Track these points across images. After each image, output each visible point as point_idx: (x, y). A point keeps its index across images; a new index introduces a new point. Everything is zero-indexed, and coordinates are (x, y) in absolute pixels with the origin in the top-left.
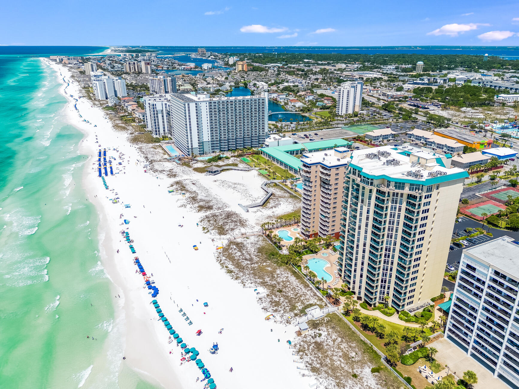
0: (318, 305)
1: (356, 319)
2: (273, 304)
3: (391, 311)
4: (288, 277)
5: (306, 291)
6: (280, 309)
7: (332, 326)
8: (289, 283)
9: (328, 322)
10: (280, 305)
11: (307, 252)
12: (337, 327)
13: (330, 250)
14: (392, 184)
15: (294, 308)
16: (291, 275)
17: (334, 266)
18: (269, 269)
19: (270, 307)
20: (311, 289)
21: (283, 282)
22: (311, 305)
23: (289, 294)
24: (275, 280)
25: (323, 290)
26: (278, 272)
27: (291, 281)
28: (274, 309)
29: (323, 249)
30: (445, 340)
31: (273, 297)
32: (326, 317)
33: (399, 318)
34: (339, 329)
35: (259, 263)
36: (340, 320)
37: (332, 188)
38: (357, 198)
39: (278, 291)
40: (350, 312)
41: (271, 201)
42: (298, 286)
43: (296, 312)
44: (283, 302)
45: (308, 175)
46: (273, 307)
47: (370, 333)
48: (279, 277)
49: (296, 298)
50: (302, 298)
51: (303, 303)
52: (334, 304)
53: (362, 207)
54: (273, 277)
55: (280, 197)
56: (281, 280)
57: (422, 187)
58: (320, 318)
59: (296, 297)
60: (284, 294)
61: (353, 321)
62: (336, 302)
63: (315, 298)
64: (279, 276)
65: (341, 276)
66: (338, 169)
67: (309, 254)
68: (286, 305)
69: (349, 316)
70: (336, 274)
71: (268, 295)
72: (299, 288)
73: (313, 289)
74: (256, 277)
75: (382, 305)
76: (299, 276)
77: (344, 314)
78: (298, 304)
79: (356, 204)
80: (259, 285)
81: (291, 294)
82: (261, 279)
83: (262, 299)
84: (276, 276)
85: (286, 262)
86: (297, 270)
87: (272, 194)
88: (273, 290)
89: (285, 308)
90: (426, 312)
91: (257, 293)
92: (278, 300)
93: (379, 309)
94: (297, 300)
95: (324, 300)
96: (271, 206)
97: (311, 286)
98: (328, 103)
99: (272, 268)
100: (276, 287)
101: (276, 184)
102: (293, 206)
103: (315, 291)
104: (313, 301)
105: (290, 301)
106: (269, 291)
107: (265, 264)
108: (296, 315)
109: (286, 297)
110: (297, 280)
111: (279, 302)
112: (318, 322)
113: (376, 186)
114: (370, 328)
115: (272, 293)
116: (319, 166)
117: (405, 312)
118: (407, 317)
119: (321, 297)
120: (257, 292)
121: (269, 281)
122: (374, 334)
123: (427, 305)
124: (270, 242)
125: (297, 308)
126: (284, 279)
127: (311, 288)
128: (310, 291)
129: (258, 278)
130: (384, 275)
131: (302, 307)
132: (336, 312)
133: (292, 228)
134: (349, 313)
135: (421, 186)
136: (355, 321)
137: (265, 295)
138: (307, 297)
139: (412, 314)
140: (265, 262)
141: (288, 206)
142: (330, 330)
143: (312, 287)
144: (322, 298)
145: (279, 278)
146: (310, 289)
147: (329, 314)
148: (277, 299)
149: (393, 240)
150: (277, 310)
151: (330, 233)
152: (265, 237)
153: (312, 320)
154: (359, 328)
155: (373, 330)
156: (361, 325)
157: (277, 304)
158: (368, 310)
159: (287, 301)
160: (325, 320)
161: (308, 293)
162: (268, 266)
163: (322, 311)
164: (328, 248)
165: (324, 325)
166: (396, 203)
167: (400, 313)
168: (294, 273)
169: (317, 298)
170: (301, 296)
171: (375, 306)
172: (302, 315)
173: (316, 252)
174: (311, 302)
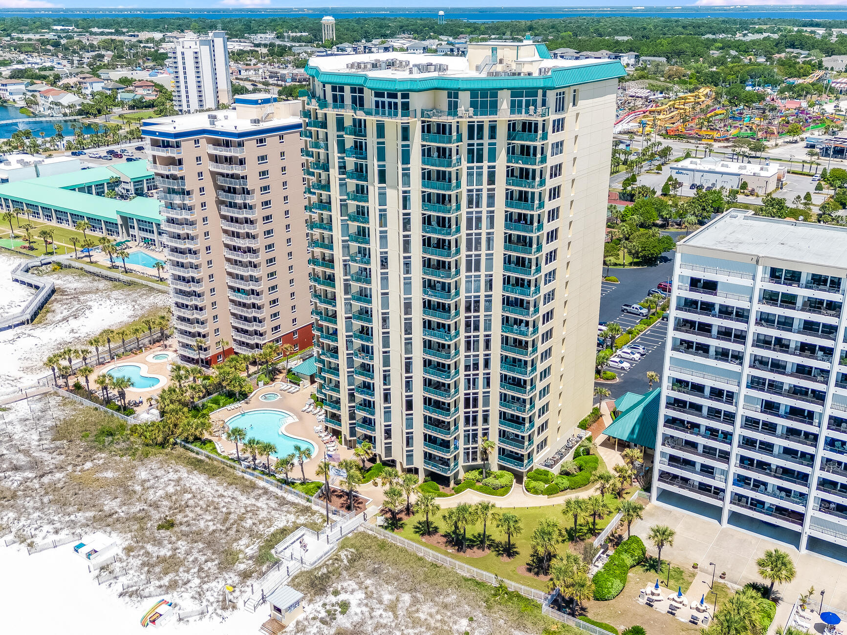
0: (305, 525)
1: (426, 530)
2: (157, 569)
3: (502, 481)
4: (179, 480)
5: (253, 501)
6: (185, 576)
7: (370, 568)
8: (190, 496)
9: (352, 561)
10: (181, 563)
11: (216, 402)
12: (383, 566)
13: (281, 383)
14: (464, 99)
15: (230, 558)
16: (189, 472)
17: (308, 417)
18: (109, 474)
19: (149, 582)
20: (266, 491)
21: (168, 496)
22: (284, 532)
23: (202, 524)
24: (139, 500)
25: (303, 483)
26: (142, 474)
27: (194, 488)
28: (166, 581)
29: (261, 384)
30: (656, 507)
31: (149, 547)
32: (342, 548)
33: (528, 490)
34: (392, 571)
35: (70, 468)
36: (383, 546)
37: (255, 199)
38: (360, 172)
39: (160, 527)
40: (402, 515)
41: (56, 306)
42: (222, 496)
43: (242, 567)
44: (188, 553)
45: (174, 171)
46: (159, 579)
47: (476, 553)
48: (152, 487)
49: (228, 529)
50: (248, 523)
51: (253, 534)
52: (349, 508)
53: (382, 196)
54: (129, 493)
55: (83, 293)
56: (160, 493)
57: (544, 95)
58: (325, 558)
59: (227, 525)
60: (184, 528)
61: (417, 536)
62: (352, 502)
63: (288, 512)
64: (147, 484)
65: (337, 433)
66: (261, 141)
67: (224, 405)
68: (203, 558)
69: (402, 526)
70: (323, 435)
71: (129, 550)
72: (227, 500)
73: (272, 489)
74: (71, 509)
75: (475, 473)
76: (216, 468)
77: (386, 528)
78: (241, 542)
79: (361, 192)
80: (87, 529)
81: (207, 523)
82: (88, 510)
83: (111, 568)
84: (138, 488)
85: (160, 439)
86: (203, 453)
87: (53, 291)
88: (142, 529)
89: (201, 569)
90: (583, 457)
91: (89, 555)
92: (169, 554)
93: (470, 485)
94: (232, 532)
95: (315, 508)
96: (59, 317)
97: (261, 484)
98: (148, 94)
99: (117, 470)
100: (149, 518)
101: (59, 264)
102: (130, 307)
103: (280, 493)
104: (282, 521)
105: (209, 544)
106: (129, 535)
107: (88, 465)
108: (246, 575)
109: (195, 536)
110: (212, 481)
111: (173, 557)
112: (325, 570)
113: (419, 114)
114: (471, 540)
115: (141, 538)
116: (203, 142)
117: (538, 472)
118: (546, 482)
119: (303, 502)
120: (84, 551)
121: (120, 507)
122: (487, 550)
123: (577, 442)
124: (87, 403)
125: (241, 556)
126: (171, 489)
127: (264, 488)
128: (265, 497)
129: (79, 510)
130: (471, 382)
131: (255, 547)
132: (361, 529)
133: (149, 356)
134: (400, 519)
135: (540, 92)
136: (423, 535)
137: (118, 551)
138: (263, 514)
139: (555, 471)
140: (90, 458)
141: (115, 308)
142: (368, 582)
143: (267, 485)
144: (308, 504)
145: (151, 491)
146: (261, 491)
147: (347, 539)
148: (165, 552)
149: (483, 272)
150: (176, 582)
151: (269, 337)
152: (66, 394)
153: (302, 573)
154: (443, 548)
155: (482, 541)
156: (445, 540)
157: (171, 564)
158: (445, 496)
159: (201, 545)
160: (343, 557)
161: (259, 504)
162: (105, 467)
163: (323, 537)
164: (273, 380)
165: (344, 573)
166: (480, 160)
167: (525, 479)
168: (197, 465)
169: (292, 509)
170: (242, 518)
171: (457, 483)
172: (264, 568)
173: (244, 396)
174: (280, 524)
